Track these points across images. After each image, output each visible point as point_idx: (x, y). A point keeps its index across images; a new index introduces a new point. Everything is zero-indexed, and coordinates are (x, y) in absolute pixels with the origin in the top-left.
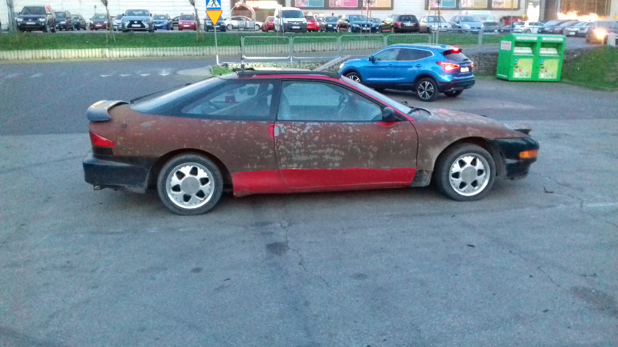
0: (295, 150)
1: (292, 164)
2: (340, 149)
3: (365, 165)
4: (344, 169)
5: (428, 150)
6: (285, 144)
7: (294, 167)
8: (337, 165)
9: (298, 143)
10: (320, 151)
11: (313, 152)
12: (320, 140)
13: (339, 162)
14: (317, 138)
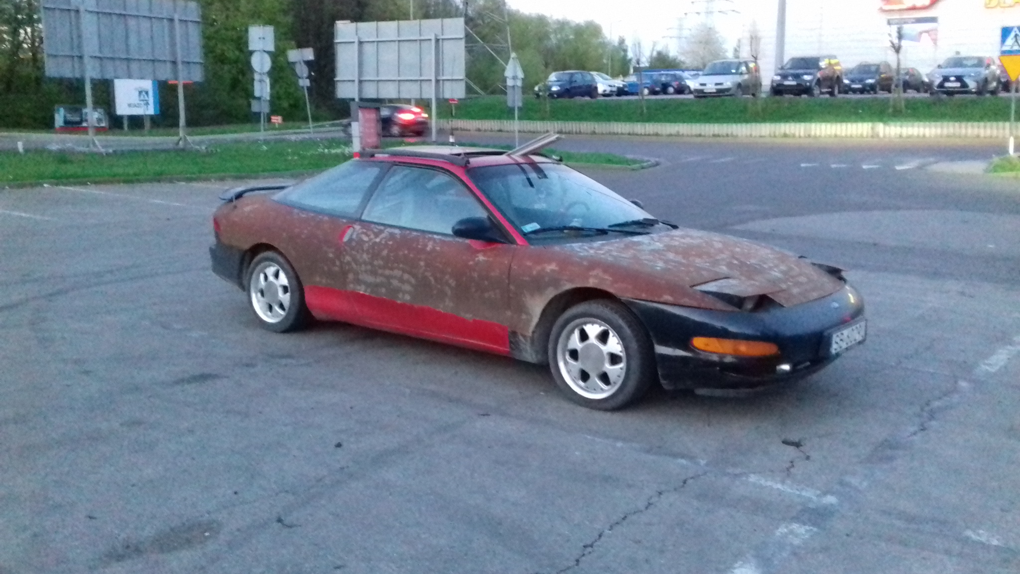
0: (360, 265)
1: (360, 285)
2: (410, 273)
3: (442, 306)
4: (416, 306)
5: (523, 299)
6: (351, 256)
7: (362, 290)
8: (408, 297)
9: (365, 256)
10: (387, 272)
11: (380, 271)
12: (388, 255)
13: (409, 293)
14: (385, 253)
